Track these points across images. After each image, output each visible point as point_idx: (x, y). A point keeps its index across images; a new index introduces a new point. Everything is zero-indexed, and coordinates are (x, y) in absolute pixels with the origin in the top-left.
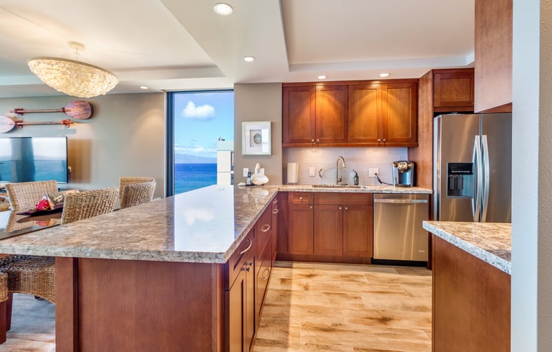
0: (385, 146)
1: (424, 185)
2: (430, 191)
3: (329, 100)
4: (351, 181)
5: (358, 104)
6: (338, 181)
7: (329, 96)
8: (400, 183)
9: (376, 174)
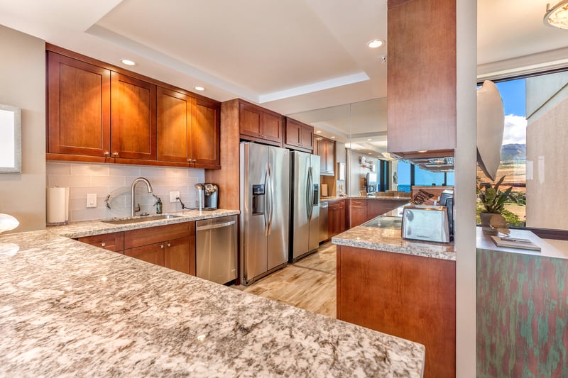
0: (195, 167)
1: (229, 207)
2: (237, 212)
3: (131, 98)
4: (151, 209)
5: (167, 113)
6: (135, 211)
7: (131, 92)
8: (206, 206)
9: (177, 199)
